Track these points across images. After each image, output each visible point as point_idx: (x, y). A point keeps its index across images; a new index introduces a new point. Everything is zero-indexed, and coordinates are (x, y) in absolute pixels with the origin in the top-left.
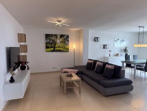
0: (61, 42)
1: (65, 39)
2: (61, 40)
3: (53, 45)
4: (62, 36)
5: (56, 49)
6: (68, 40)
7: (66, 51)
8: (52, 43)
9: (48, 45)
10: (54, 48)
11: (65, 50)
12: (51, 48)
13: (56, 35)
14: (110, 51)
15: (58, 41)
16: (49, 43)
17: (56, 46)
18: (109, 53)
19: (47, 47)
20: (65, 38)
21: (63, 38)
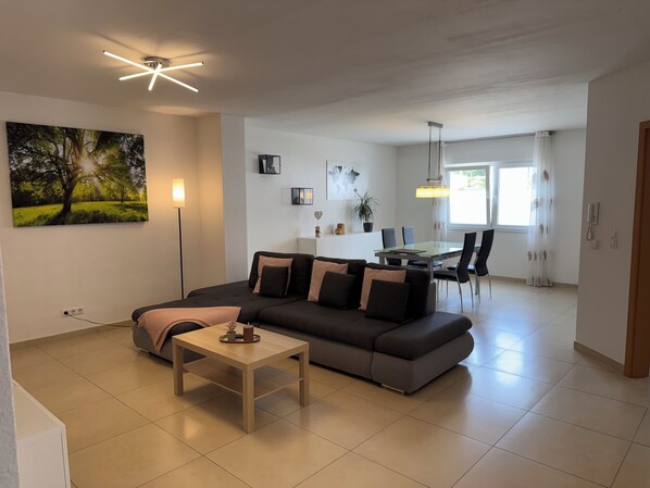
0: (103, 170)
1: (123, 156)
2: (102, 159)
3: (57, 187)
4: (106, 139)
5: (74, 207)
6: (141, 163)
7: (133, 220)
8: (50, 178)
9: (27, 186)
10: (67, 201)
11: (129, 212)
12: (43, 203)
13: (73, 134)
14: (318, 215)
15: (87, 166)
16: (34, 176)
17: (78, 191)
18: (315, 223)
19: (20, 200)
20: (126, 153)
21: (112, 151)
